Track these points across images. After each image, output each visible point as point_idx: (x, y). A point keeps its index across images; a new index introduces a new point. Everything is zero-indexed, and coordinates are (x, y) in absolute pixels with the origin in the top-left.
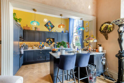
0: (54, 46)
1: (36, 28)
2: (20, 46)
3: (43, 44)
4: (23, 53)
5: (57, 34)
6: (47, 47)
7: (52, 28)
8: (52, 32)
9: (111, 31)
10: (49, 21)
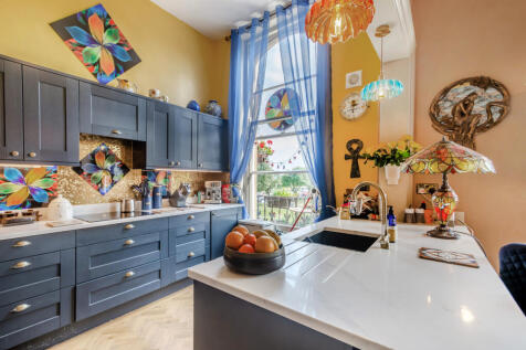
0: (143, 197)
3: (38, 183)
5: (163, 116)
6: (83, 203)
7: (122, 65)
9: (491, 124)
10: (100, 6)
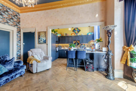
1: (66, 34)
2: (56, 46)
4: (57, 50)
5: (82, 37)
7: (78, 32)
8: (78, 36)
